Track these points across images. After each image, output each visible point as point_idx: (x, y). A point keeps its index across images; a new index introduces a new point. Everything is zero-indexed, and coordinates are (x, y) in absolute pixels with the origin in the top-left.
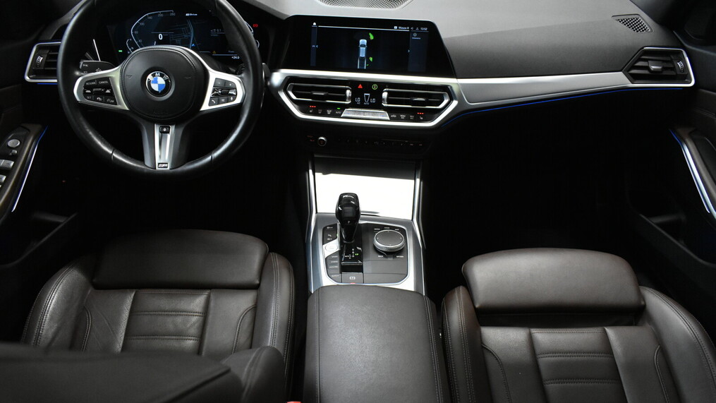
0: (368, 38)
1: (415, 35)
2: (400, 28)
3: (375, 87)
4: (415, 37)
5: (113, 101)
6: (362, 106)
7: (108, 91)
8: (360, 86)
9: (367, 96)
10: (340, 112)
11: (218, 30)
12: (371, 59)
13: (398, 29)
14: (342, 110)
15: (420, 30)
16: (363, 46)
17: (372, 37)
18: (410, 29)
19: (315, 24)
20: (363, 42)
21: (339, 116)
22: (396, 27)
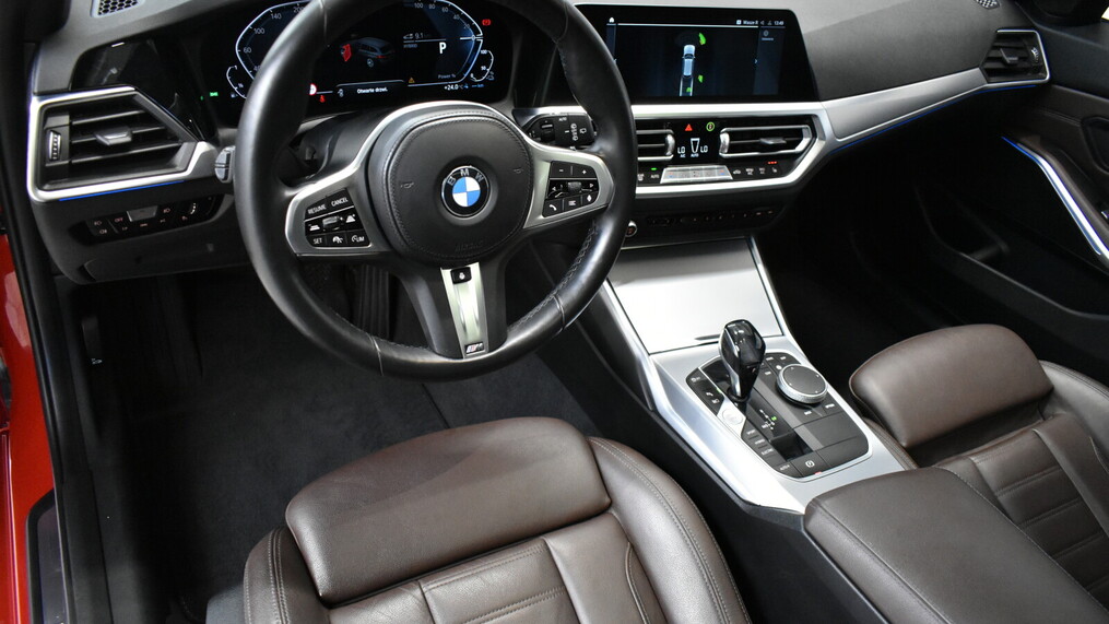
0: (695, 42)
1: (766, 33)
2: (745, 22)
3: (710, 127)
4: (766, 37)
5: (362, 239)
6: (689, 161)
7: (350, 219)
8: (689, 128)
9: (695, 143)
10: (657, 176)
11: (417, 36)
12: (701, 78)
13: (742, 24)
14: (660, 172)
15: (773, 24)
16: (689, 56)
17: (703, 41)
18: (759, 24)
19: (612, 20)
20: (689, 49)
21: (657, 183)
22: (739, 22)
